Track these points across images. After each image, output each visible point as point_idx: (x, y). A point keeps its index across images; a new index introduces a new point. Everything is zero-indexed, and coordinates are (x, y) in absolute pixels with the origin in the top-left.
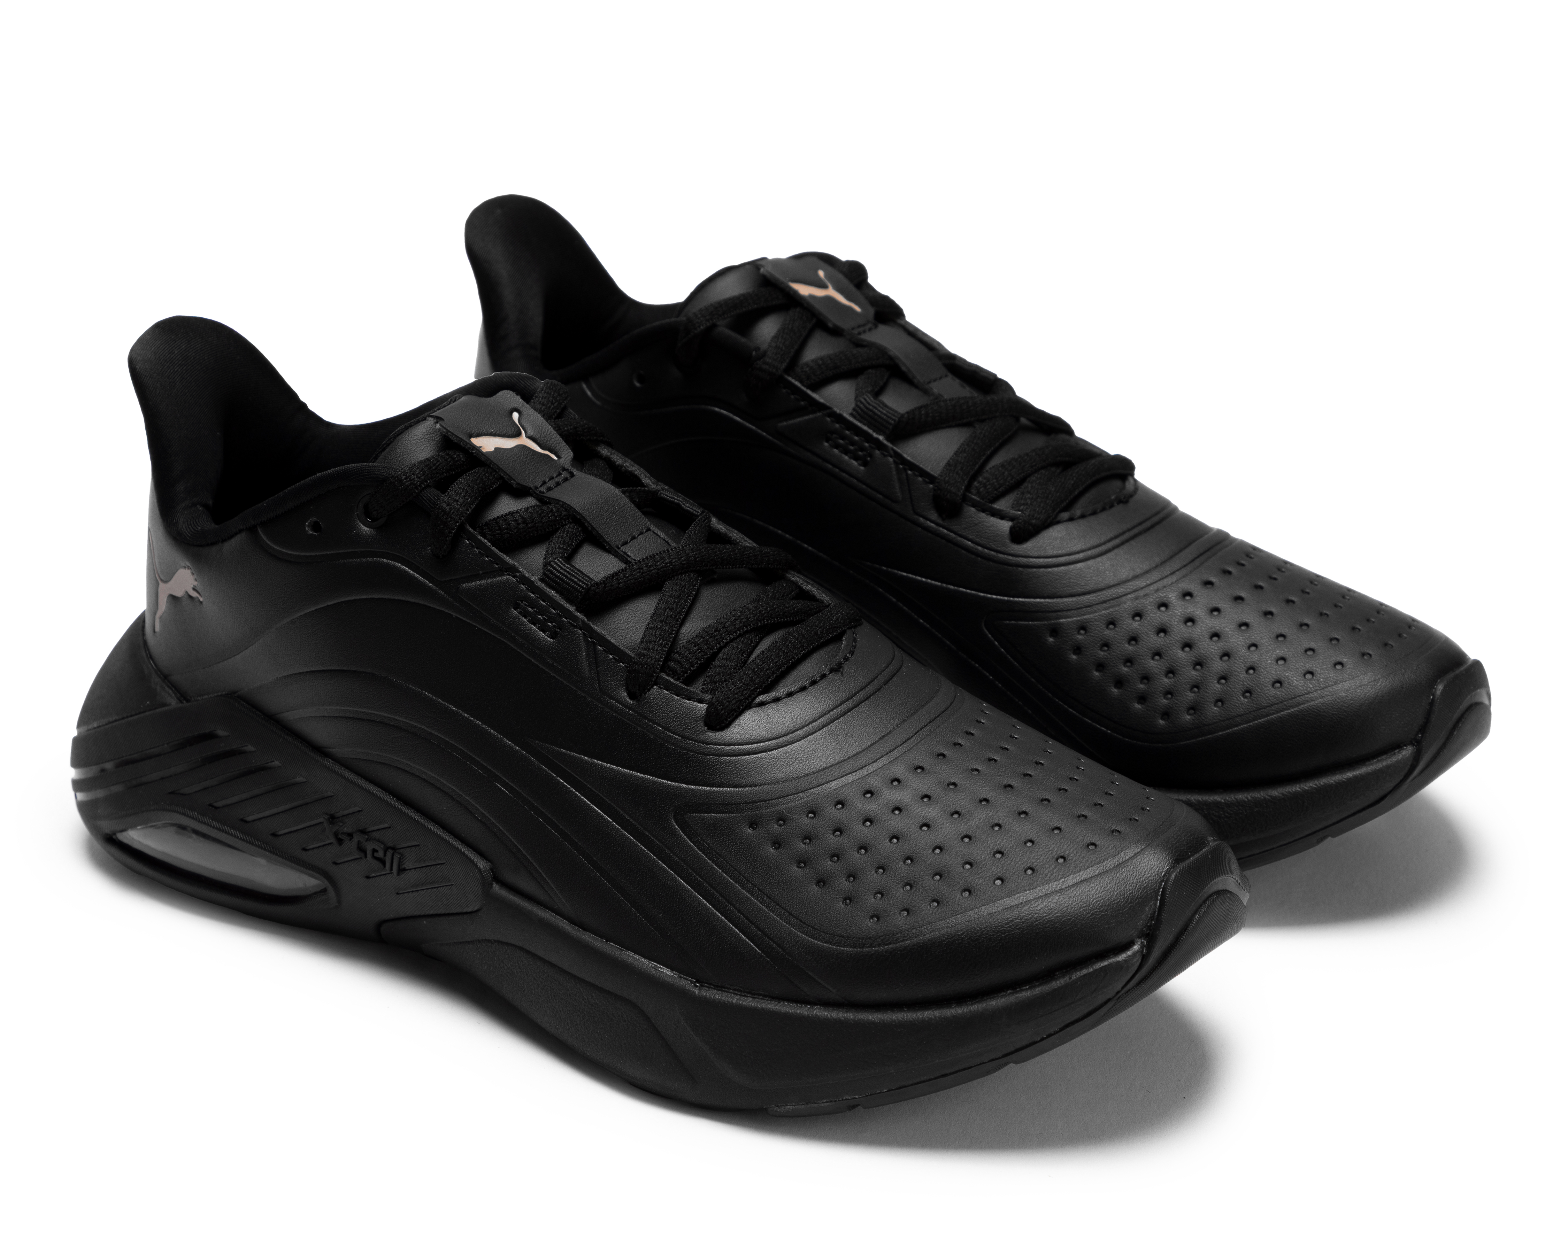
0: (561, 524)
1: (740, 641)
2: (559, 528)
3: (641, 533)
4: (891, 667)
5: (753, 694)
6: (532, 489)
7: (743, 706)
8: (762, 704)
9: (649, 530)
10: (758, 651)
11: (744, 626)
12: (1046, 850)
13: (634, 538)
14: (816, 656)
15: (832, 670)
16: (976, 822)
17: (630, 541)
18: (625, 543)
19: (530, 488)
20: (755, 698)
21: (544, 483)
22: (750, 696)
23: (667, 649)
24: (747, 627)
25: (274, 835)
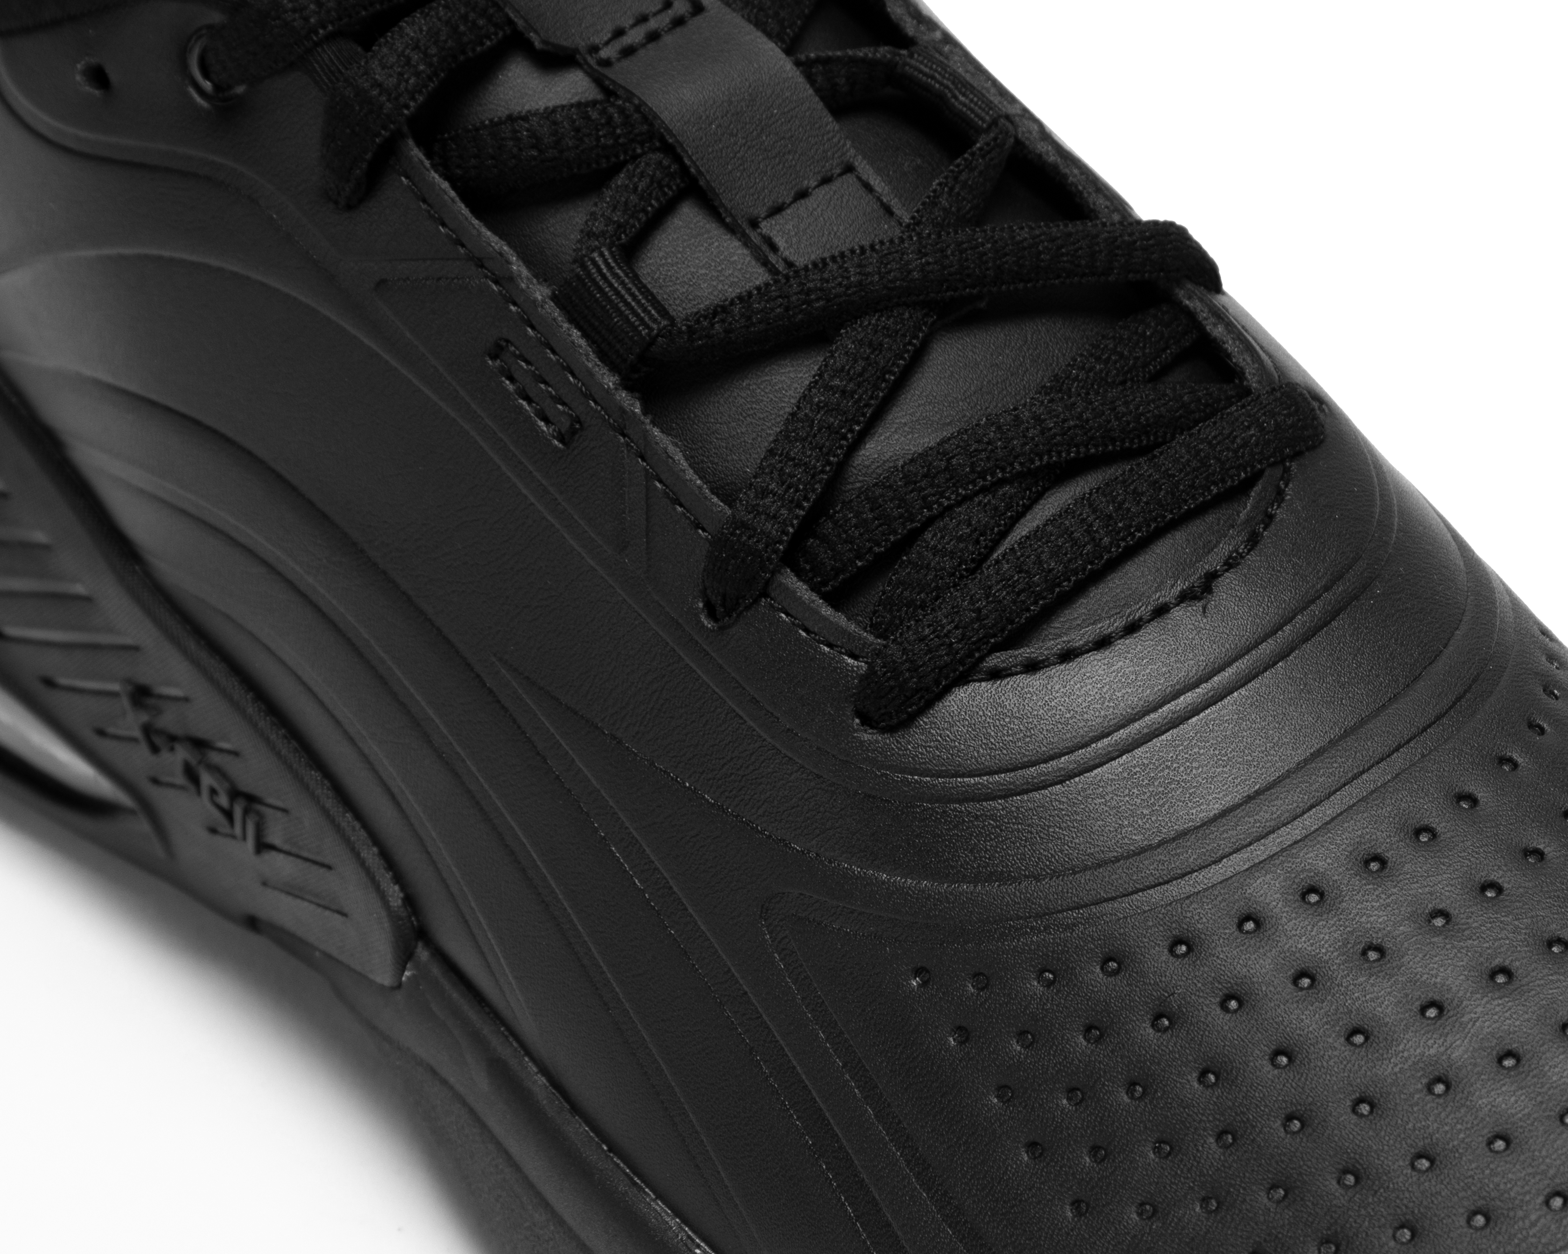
0: (630, 153)
1: (980, 503)
2: (624, 163)
3: (826, 180)
4: (1339, 588)
5: (978, 650)
6: (580, 53)
7: (946, 678)
8: (996, 675)
9: (849, 169)
10: (1022, 529)
11: (997, 467)
12: (1530, 1170)
13: (803, 194)
14: (1162, 548)
15: (1185, 597)
16: (1396, 1065)
17: (792, 203)
18: (777, 210)
19: (576, 51)
20: (982, 659)
21: (619, 33)
22: (970, 655)
23: (802, 513)
24: (1003, 470)
25: (49, 683)
